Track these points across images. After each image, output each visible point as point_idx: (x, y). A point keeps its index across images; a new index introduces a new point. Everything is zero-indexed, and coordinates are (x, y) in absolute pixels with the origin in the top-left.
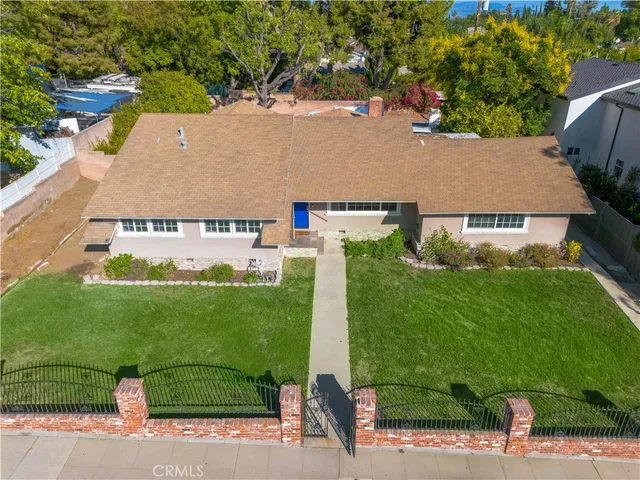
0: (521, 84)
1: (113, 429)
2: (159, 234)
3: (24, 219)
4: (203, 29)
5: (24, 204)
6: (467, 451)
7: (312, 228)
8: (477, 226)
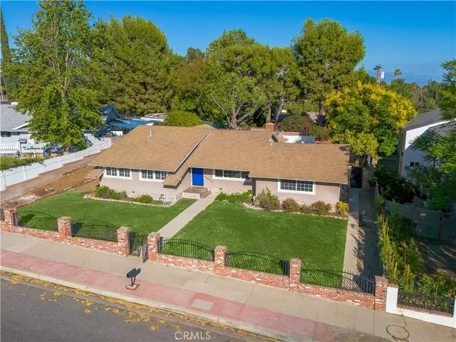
0: (368, 120)
1: (55, 239)
2: (121, 177)
3: (74, 171)
4: (211, 90)
5: (75, 164)
6: (197, 270)
7: (205, 186)
8: (286, 188)
